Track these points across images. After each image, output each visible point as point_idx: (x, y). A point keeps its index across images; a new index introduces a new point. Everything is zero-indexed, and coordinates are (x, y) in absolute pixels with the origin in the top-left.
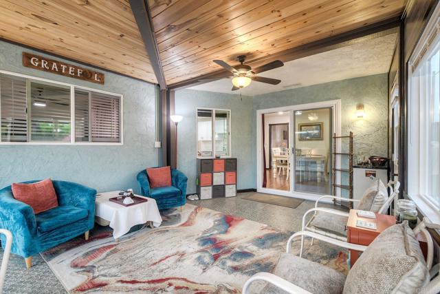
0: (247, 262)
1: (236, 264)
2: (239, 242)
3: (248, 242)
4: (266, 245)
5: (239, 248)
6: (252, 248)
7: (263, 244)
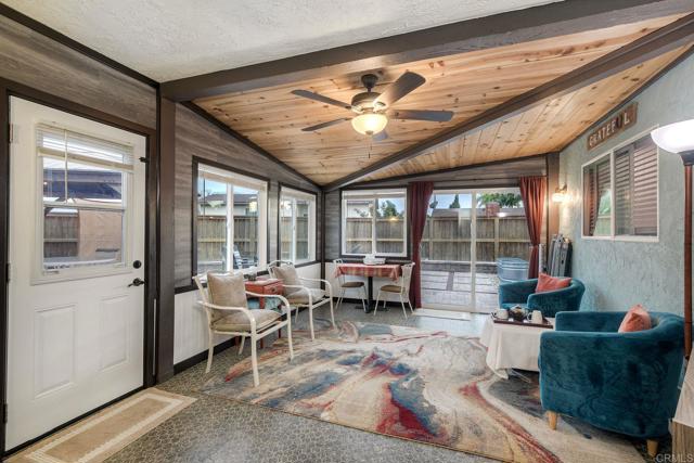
0: (342, 358)
1: (353, 355)
2: (361, 375)
3: (348, 376)
4: (323, 377)
5: (357, 369)
6: (341, 370)
7: (327, 377)
